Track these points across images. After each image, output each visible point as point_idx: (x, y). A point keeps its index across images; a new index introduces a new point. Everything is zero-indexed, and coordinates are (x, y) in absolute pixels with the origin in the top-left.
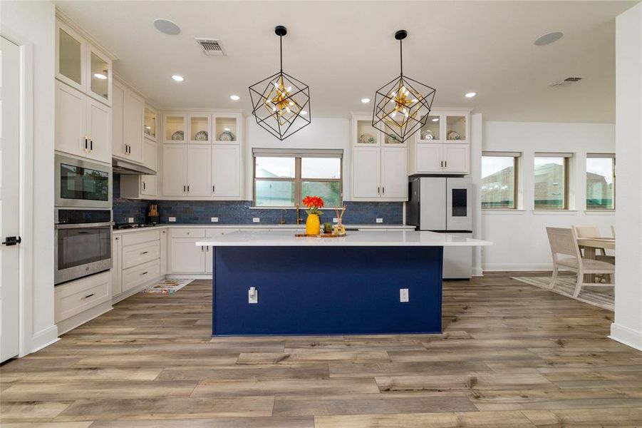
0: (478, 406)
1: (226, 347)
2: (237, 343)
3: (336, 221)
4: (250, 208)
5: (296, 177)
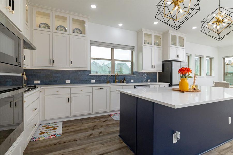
3: (132, 81)
4: (90, 75)
5: (112, 59)
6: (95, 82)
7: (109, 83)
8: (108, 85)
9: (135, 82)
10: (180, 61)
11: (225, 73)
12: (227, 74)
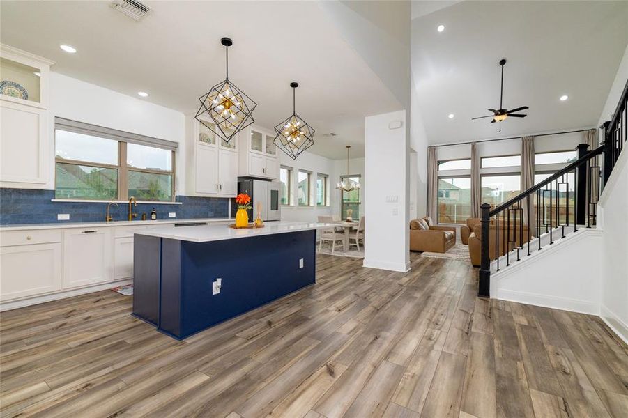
0: (371, 300)
1: (212, 339)
2: (220, 331)
3: (172, 215)
4: (53, 200)
5: (120, 165)
6: (68, 218)
7: (110, 220)
8: (109, 224)
9: (178, 217)
10: (270, 180)
11: (345, 202)
12: (348, 204)
